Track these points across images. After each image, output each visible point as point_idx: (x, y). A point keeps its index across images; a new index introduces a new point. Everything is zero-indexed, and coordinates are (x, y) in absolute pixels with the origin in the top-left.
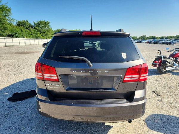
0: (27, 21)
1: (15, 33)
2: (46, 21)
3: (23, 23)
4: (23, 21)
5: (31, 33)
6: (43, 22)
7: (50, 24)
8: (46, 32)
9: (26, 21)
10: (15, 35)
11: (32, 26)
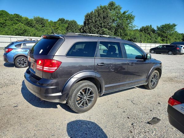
0: (151, 26)
1: (134, 38)
2: (171, 24)
3: (146, 29)
4: (147, 26)
5: (150, 38)
6: (168, 25)
7: (176, 27)
8: (169, 36)
9: (149, 26)
10: (134, 40)
11: (154, 31)
